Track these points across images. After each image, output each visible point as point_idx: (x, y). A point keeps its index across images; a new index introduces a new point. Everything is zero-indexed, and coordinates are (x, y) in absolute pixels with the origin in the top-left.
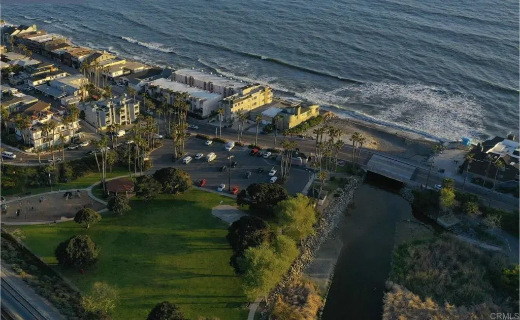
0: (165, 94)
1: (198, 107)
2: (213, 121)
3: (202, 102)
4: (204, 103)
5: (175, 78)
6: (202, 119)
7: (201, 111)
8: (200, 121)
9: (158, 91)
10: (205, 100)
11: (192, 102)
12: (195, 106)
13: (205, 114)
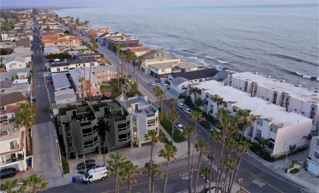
0: (211, 102)
1: (265, 135)
2: (296, 171)
3: (274, 128)
4: (279, 130)
5: (231, 82)
6: (271, 159)
7: (270, 143)
8: (267, 164)
9: (203, 97)
10: (282, 126)
11: (255, 124)
12: (259, 133)
13: (277, 151)
